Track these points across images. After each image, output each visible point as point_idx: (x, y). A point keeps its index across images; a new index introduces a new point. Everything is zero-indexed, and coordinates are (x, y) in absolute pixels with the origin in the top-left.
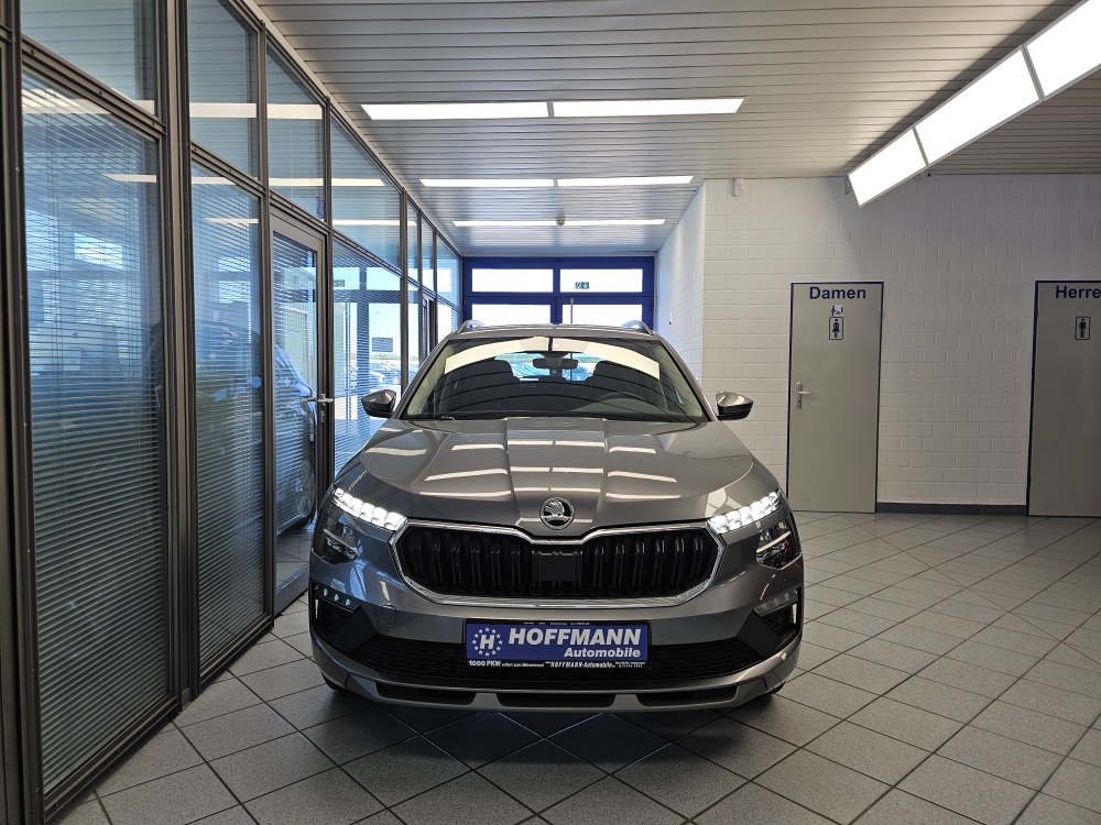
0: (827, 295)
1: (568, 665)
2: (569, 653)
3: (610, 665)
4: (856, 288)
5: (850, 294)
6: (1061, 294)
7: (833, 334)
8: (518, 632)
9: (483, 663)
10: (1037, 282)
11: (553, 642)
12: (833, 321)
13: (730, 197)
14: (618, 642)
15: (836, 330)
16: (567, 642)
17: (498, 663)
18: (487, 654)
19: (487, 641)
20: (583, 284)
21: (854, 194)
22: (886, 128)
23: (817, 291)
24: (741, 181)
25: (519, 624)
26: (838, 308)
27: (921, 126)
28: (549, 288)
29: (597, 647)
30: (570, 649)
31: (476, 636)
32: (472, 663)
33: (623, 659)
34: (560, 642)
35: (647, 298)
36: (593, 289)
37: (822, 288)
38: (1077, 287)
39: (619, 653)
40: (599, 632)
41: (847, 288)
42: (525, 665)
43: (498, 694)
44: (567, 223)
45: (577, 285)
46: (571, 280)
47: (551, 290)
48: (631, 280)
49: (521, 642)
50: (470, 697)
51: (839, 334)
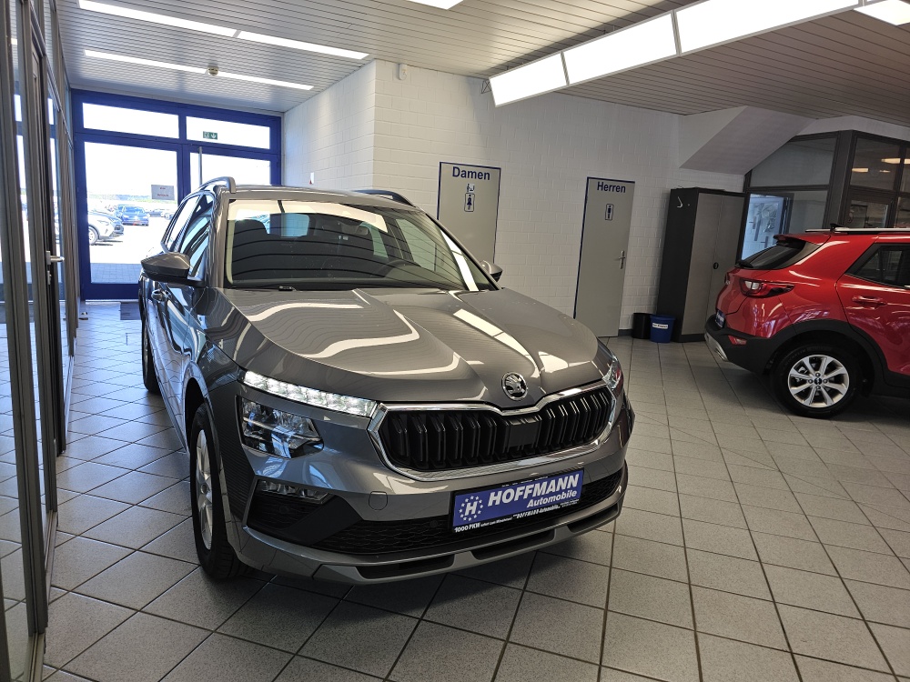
0: (465, 175)
1: (529, 513)
2: (531, 504)
3: (557, 507)
4: (483, 171)
5: (479, 176)
6: (600, 188)
7: (467, 206)
8: (496, 495)
9: (465, 528)
10: (588, 178)
11: (521, 497)
12: (468, 197)
13: (396, 79)
14: (563, 488)
15: (469, 203)
16: (530, 495)
17: (478, 525)
18: (470, 519)
19: (471, 508)
20: (211, 134)
21: (492, 94)
22: (537, 48)
23: (458, 171)
24: (405, 67)
25: (496, 487)
26: (471, 186)
27: (569, 53)
28: (175, 134)
29: (552, 494)
30: (532, 501)
31: (463, 505)
32: (457, 530)
33: (566, 500)
34: (525, 497)
35: (274, 156)
36: (221, 140)
37: (462, 168)
38: (609, 183)
39: (563, 496)
40: (553, 482)
41: (478, 170)
42: (498, 521)
43: (472, 551)
44: (220, 74)
45: (205, 134)
46: (198, 128)
47: (177, 137)
48: (259, 136)
49: (498, 503)
50: (448, 560)
51: (472, 206)
